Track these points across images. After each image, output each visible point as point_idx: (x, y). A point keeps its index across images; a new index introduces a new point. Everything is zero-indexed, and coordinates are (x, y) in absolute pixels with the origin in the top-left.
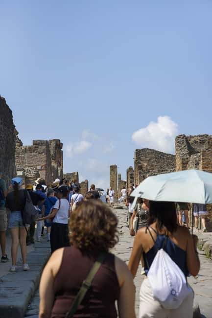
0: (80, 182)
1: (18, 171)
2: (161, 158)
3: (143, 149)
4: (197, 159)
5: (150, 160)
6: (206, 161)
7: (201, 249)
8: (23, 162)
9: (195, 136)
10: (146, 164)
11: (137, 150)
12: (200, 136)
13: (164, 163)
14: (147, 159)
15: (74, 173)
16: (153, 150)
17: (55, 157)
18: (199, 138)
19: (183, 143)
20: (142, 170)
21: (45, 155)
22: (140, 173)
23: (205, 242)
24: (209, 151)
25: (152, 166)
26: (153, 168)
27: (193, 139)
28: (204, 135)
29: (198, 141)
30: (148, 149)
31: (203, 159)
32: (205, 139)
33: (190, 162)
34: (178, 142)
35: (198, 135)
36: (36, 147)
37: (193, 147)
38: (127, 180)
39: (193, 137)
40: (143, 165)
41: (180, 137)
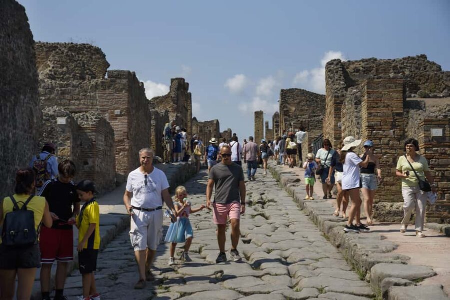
0: (221, 131)
1: (58, 116)
2: (313, 100)
3: (290, 89)
4: (358, 94)
5: (300, 102)
6: (373, 96)
7: (364, 276)
8: (93, 104)
9: (356, 61)
10: (294, 109)
11: (282, 91)
12: (363, 61)
13: (317, 106)
14: (296, 102)
15: (213, 121)
16: (303, 90)
17: (177, 101)
18: (363, 64)
19: (337, 72)
20: (289, 116)
21: (126, 94)
22: (285, 120)
23: (373, 264)
24: (381, 78)
25: (302, 110)
26: (303, 113)
27: (352, 66)
28: (370, 59)
29: (361, 68)
30: (296, 89)
31: (368, 93)
32: (372, 65)
33: (347, 99)
34: (329, 71)
35: (361, 59)
36: (111, 81)
37: (353, 79)
38: (273, 128)
39: (353, 63)
40: (290, 110)
41: (332, 63)
